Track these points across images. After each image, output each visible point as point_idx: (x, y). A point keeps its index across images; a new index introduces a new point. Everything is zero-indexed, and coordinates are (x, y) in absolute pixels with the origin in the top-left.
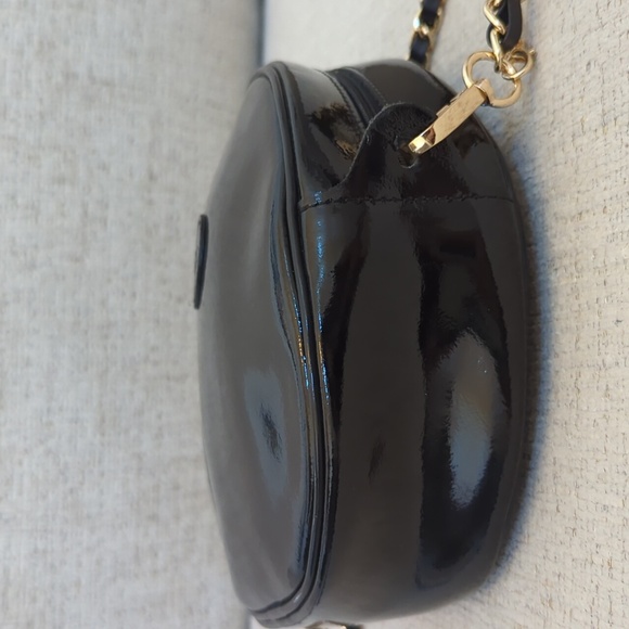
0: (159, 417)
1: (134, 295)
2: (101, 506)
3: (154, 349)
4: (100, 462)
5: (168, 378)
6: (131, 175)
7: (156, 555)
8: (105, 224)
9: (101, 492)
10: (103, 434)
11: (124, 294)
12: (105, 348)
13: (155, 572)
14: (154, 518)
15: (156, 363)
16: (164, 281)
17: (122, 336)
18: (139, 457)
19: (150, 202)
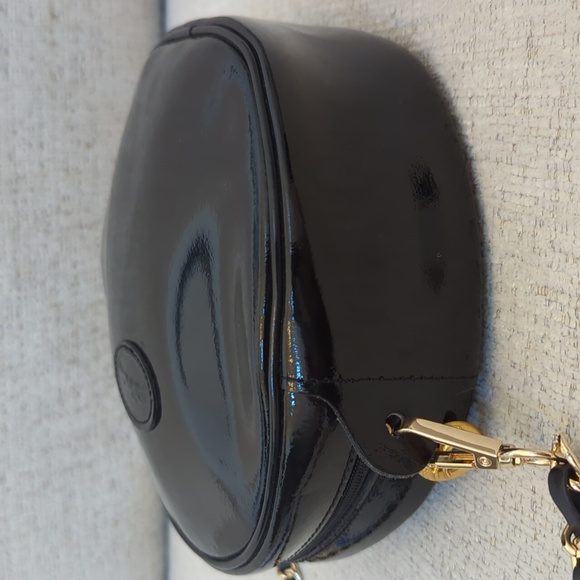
0: (75, 266)
1: (41, 146)
2: (22, 356)
3: (65, 199)
4: (18, 315)
5: (81, 227)
6: (31, 15)
7: (78, 394)
8: (7, 72)
9: (22, 344)
10: (19, 289)
11: (30, 145)
12: (15, 203)
13: (78, 410)
14: (75, 361)
15: (67, 213)
16: (71, 127)
17: (32, 190)
18: (56, 306)
19: (53, 44)
